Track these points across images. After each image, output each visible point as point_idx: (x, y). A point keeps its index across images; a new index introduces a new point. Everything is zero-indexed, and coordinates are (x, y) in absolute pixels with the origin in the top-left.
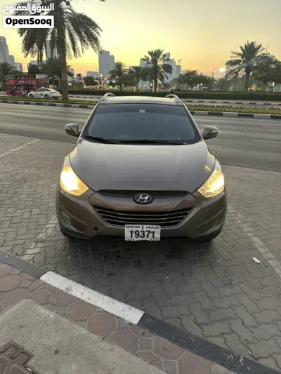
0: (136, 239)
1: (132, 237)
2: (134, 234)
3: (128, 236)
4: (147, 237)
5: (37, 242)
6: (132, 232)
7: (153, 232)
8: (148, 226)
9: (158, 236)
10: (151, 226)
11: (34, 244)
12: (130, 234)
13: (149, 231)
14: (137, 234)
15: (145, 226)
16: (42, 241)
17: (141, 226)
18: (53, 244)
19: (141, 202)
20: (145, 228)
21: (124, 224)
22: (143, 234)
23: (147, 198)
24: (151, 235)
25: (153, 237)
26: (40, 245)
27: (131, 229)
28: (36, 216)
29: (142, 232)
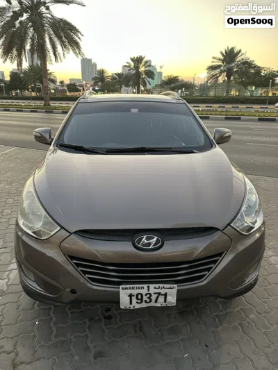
0: (138, 306)
3: (125, 303)
6: (131, 296)
7: (165, 295)
8: (157, 285)
9: (172, 300)
10: (161, 285)
12: (128, 298)
13: (159, 294)
14: (140, 298)
15: (152, 286)
19: (146, 248)
21: (119, 284)
22: (149, 298)
23: (155, 239)
24: (161, 299)
25: (165, 301)
27: (130, 292)
29: (148, 295)
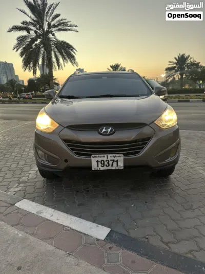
0: (102, 169)
1: (98, 166)
2: (99, 163)
3: (94, 166)
4: (112, 166)
5: (19, 183)
6: (98, 162)
7: (117, 161)
8: (112, 155)
9: (121, 165)
10: (114, 155)
11: (17, 184)
12: (96, 163)
13: (114, 160)
14: (103, 163)
15: (109, 156)
16: (24, 182)
17: (106, 155)
18: (33, 184)
19: (105, 134)
20: (110, 157)
21: (90, 155)
22: (108, 163)
23: (109, 130)
24: (115, 164)
25: (117, 165)
26: (22, 185)
27: (97, 159)
28: (22, 166)
29: (107, 162)
